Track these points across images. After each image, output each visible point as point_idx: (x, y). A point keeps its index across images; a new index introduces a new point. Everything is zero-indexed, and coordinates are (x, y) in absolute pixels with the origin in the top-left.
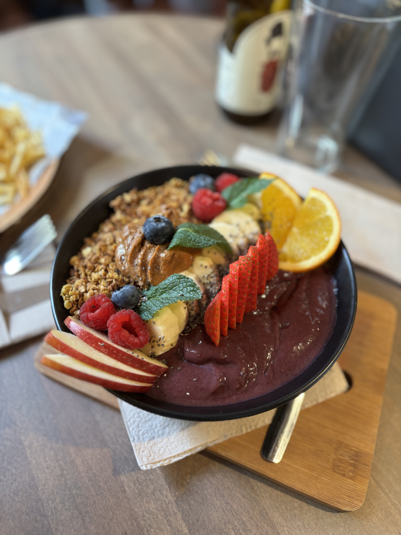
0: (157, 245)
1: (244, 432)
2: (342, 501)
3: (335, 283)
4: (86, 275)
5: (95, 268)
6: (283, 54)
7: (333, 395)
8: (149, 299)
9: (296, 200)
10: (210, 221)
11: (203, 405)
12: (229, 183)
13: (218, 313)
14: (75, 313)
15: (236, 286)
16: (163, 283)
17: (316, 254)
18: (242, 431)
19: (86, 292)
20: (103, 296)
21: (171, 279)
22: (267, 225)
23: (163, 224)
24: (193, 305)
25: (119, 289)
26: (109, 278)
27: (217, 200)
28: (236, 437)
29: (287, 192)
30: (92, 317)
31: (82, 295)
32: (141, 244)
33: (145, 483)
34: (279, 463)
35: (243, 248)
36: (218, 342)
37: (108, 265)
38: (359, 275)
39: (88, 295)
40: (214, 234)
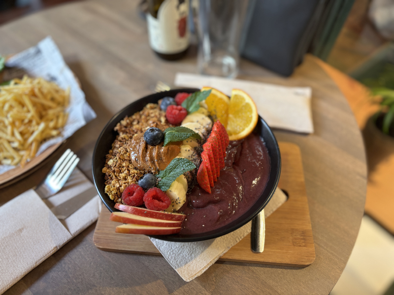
0: (156, 146)
1: (238, 241)
2: (304, 260)
3: (262, 140)
4: (116, 176)
5: (121, 171)
6: (188, 13)
7: (280, 205)
8: (162, 178)
9: (226, 99)
10: (180, 124)
11: (214, 229)
12: (184, 98)
13: (206, 173)
14: (118, 201)
15: (212, 156)
16: (169, 166)
17: (247, 126)
18: (237, 241)
19: (120, 186)
20: (134, 185)
21: (172, 163)
22: (214, 117)
23: (157, 132)
24: (189, 175)
25: (142, 178)
26: (132, 174)
27: (180, 110)
28: (234, 246)
29: (219, 95)
30: (133, 198)
31: (118, 189)
32: (146, 148)
33: (190, 291)
34: (263, 252)
35: (205, 134)
36: (210, 191)
37: (128, 167)
38: (276, 133)
39: (122, 187)
40: (186, 130)
